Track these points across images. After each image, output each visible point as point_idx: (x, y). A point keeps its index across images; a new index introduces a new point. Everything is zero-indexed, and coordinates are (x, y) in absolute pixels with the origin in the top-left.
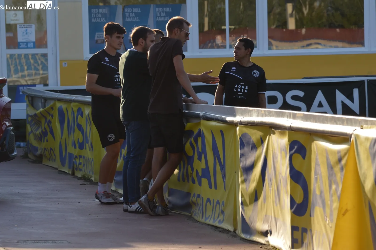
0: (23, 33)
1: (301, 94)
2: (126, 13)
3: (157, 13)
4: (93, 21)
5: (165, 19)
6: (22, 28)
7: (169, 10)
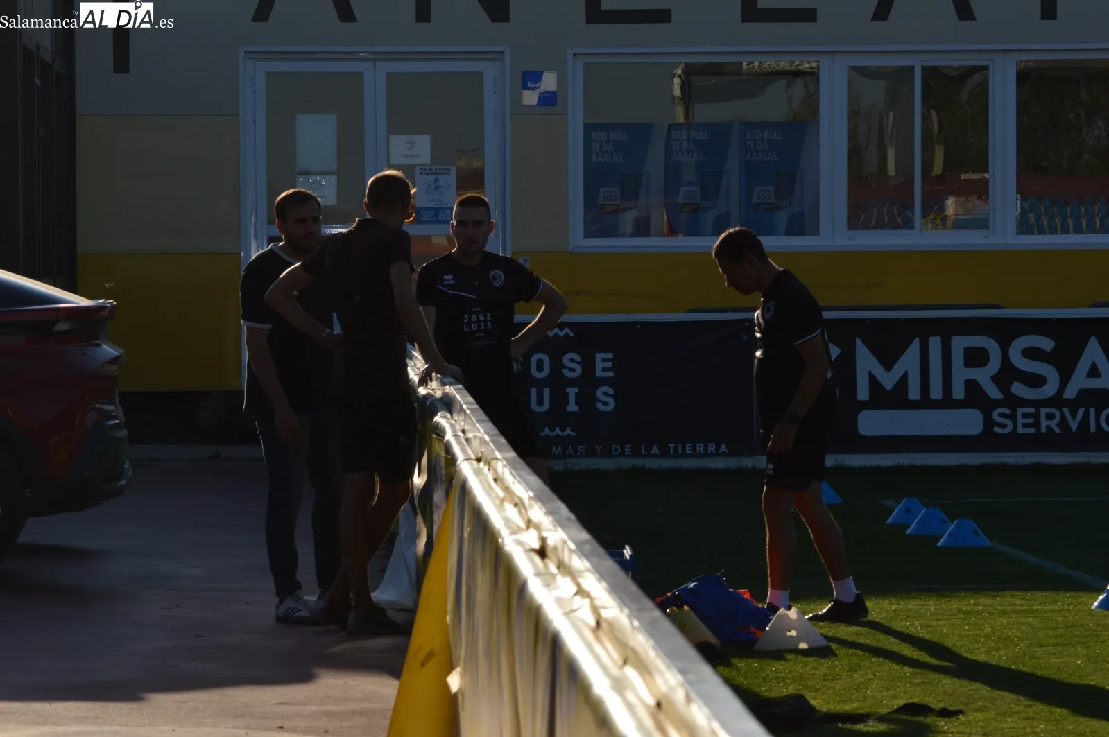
0: (429, 186)
1: (1046, 344)
2: (674, 143)
3: (748, 143)
4: (594, 159)
5: (766, 157)
6: (427, 174)
7: (778, 136)
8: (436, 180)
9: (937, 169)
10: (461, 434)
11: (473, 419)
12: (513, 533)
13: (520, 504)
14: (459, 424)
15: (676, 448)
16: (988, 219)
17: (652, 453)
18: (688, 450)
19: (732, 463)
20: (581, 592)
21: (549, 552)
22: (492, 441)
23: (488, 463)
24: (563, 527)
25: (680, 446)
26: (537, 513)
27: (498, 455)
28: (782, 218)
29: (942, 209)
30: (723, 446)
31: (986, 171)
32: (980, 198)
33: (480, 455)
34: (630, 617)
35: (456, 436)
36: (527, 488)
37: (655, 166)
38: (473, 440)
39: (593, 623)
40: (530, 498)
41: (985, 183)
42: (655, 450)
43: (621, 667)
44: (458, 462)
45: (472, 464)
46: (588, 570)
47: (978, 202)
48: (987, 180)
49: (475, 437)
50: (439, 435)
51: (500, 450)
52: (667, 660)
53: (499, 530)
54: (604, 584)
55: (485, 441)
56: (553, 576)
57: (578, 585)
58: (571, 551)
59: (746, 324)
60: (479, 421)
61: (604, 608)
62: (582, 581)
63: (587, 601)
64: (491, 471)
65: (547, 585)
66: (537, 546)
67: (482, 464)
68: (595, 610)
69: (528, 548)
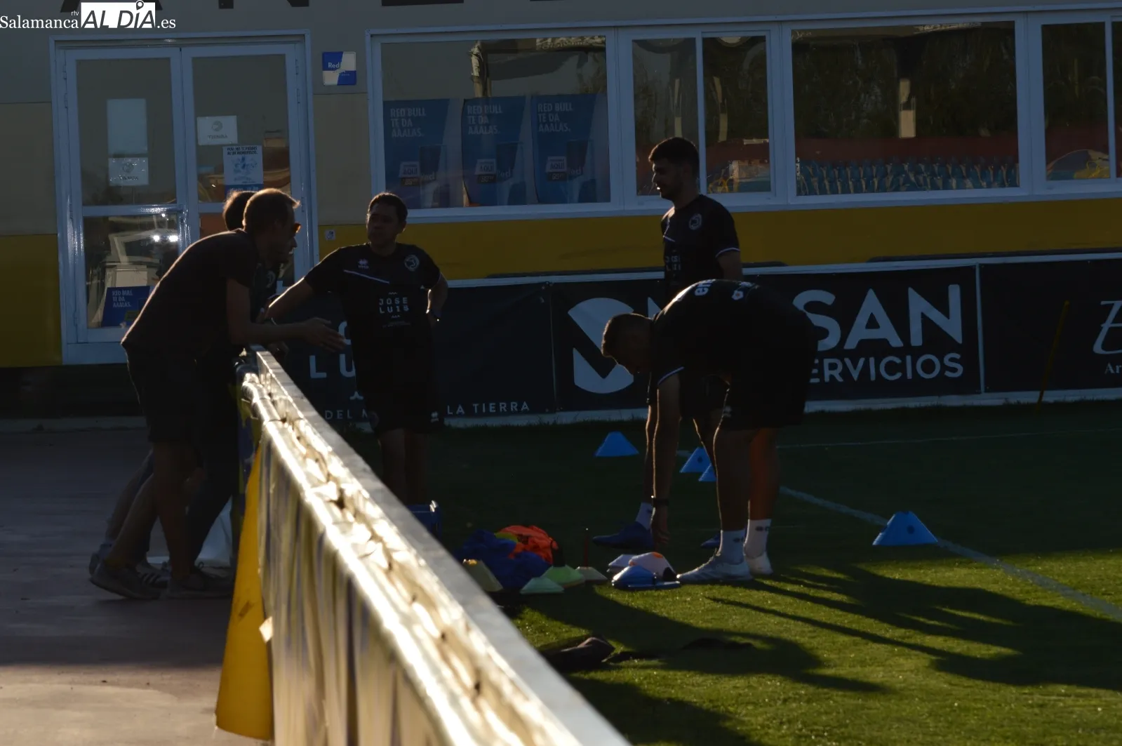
0: (236, 165)
1: (827, 298)
2: (470, 117)
3: (540, 115)
4: (394, 134)
5: (558, 128)
6: (234, 153)
7: (568, 108)
8: (243, 159)
9: (723, 137)
10: (268, 398)
11: (279, 383)
12: (314, 486)
13: (321, 460)
14: (266, 388)
15: (480, 408)
16: (770, 182)
17: (457, 413)
18: (492, 409)
19: (533, 420)
20: (374, 537)
21: (347, 503)
22: (295, 402)
23: (292, 423)
24: (358, 478)
25: (484, 405)
26: (336, 466)
27: (301, 414)
28: (576, 186)
29: (727, 173)
30: (525, 404)
31: (767, 137)
32: (762, 162)
33: (285, 416)
34: (417, 557)
35: (263, 399)
36: (327, 444)
37: (452, 141)
38: (278, 402)
39: (385, 565)
40: (330, 453)
41: (765, 147)
42: (460, 410)
43: (410, 604)
44: (265, 423)
45: (276, 424)
46: (382, 518)
47: (760, 167)
48: (768, 144)
49: (281, 399)
50: (248, 399)
51: (302, 410)
52: (449, 594)
53: (301, 485)
54: (395, 528)
55: (289, 401)
56: (350, 524)
57: (372, 531)
58: (365, 499)
59: (543, 288)
60: (284, 384)
61: (396, 551)
62: (375, 527)
63: (380, 545)
64: (295, 429)
65: (344, 532)
66: (335, 498)
67: (286, 425)
68: (388, 553)
69: (327, 499)
